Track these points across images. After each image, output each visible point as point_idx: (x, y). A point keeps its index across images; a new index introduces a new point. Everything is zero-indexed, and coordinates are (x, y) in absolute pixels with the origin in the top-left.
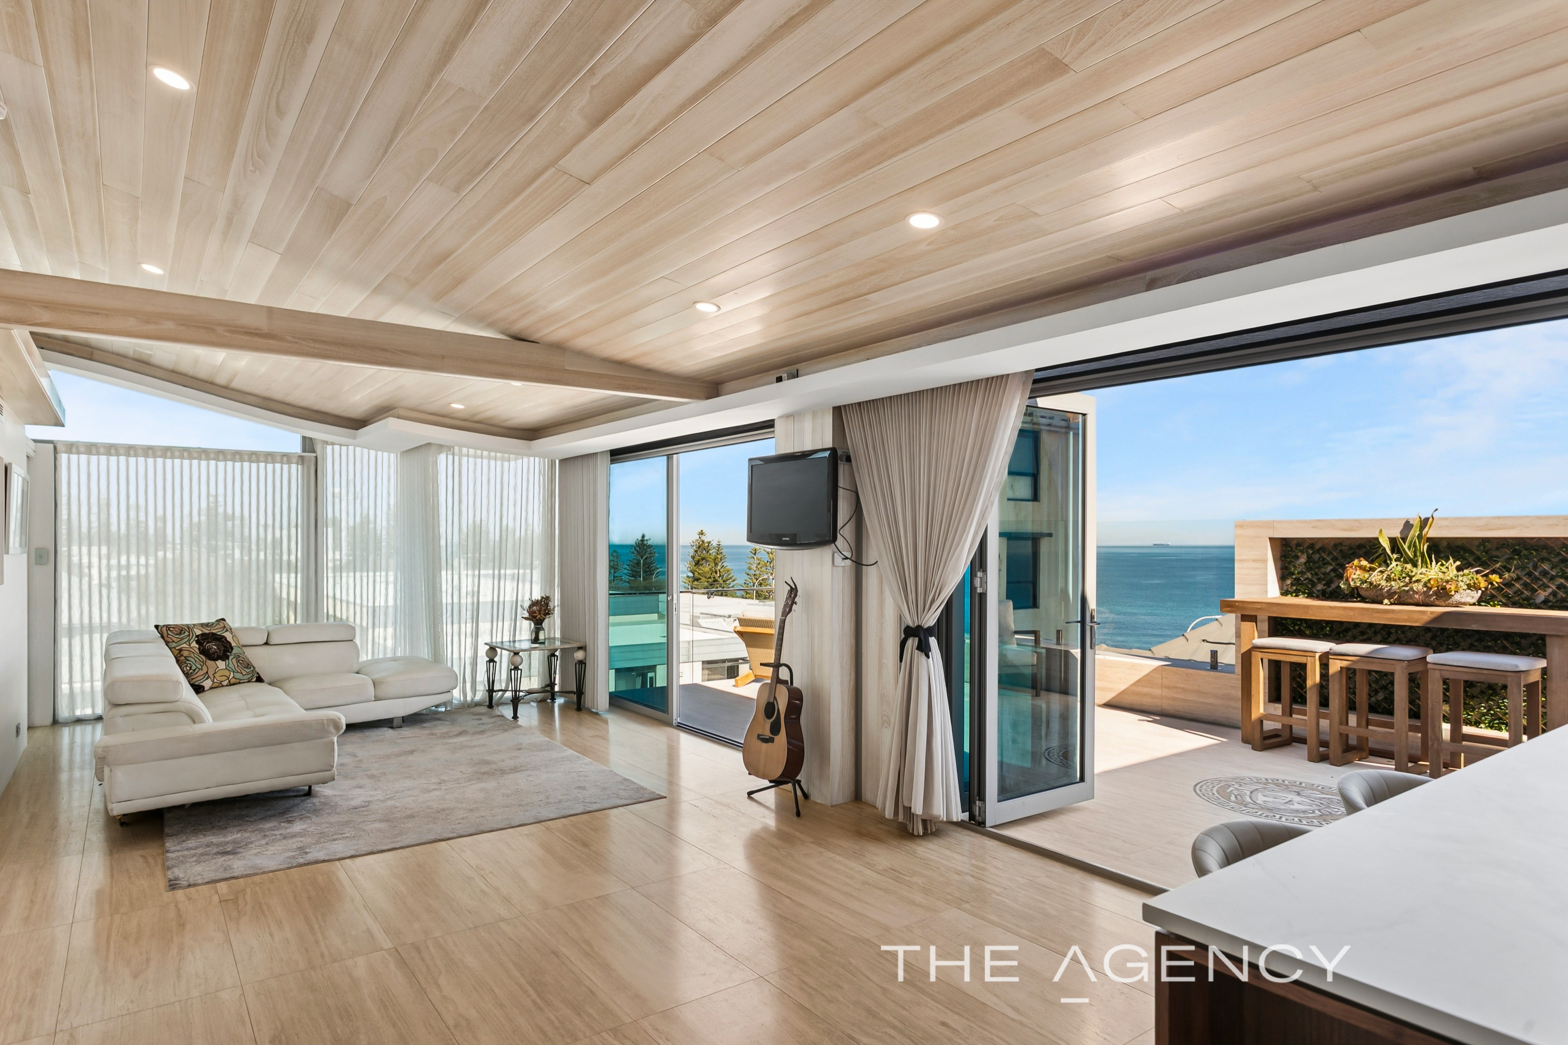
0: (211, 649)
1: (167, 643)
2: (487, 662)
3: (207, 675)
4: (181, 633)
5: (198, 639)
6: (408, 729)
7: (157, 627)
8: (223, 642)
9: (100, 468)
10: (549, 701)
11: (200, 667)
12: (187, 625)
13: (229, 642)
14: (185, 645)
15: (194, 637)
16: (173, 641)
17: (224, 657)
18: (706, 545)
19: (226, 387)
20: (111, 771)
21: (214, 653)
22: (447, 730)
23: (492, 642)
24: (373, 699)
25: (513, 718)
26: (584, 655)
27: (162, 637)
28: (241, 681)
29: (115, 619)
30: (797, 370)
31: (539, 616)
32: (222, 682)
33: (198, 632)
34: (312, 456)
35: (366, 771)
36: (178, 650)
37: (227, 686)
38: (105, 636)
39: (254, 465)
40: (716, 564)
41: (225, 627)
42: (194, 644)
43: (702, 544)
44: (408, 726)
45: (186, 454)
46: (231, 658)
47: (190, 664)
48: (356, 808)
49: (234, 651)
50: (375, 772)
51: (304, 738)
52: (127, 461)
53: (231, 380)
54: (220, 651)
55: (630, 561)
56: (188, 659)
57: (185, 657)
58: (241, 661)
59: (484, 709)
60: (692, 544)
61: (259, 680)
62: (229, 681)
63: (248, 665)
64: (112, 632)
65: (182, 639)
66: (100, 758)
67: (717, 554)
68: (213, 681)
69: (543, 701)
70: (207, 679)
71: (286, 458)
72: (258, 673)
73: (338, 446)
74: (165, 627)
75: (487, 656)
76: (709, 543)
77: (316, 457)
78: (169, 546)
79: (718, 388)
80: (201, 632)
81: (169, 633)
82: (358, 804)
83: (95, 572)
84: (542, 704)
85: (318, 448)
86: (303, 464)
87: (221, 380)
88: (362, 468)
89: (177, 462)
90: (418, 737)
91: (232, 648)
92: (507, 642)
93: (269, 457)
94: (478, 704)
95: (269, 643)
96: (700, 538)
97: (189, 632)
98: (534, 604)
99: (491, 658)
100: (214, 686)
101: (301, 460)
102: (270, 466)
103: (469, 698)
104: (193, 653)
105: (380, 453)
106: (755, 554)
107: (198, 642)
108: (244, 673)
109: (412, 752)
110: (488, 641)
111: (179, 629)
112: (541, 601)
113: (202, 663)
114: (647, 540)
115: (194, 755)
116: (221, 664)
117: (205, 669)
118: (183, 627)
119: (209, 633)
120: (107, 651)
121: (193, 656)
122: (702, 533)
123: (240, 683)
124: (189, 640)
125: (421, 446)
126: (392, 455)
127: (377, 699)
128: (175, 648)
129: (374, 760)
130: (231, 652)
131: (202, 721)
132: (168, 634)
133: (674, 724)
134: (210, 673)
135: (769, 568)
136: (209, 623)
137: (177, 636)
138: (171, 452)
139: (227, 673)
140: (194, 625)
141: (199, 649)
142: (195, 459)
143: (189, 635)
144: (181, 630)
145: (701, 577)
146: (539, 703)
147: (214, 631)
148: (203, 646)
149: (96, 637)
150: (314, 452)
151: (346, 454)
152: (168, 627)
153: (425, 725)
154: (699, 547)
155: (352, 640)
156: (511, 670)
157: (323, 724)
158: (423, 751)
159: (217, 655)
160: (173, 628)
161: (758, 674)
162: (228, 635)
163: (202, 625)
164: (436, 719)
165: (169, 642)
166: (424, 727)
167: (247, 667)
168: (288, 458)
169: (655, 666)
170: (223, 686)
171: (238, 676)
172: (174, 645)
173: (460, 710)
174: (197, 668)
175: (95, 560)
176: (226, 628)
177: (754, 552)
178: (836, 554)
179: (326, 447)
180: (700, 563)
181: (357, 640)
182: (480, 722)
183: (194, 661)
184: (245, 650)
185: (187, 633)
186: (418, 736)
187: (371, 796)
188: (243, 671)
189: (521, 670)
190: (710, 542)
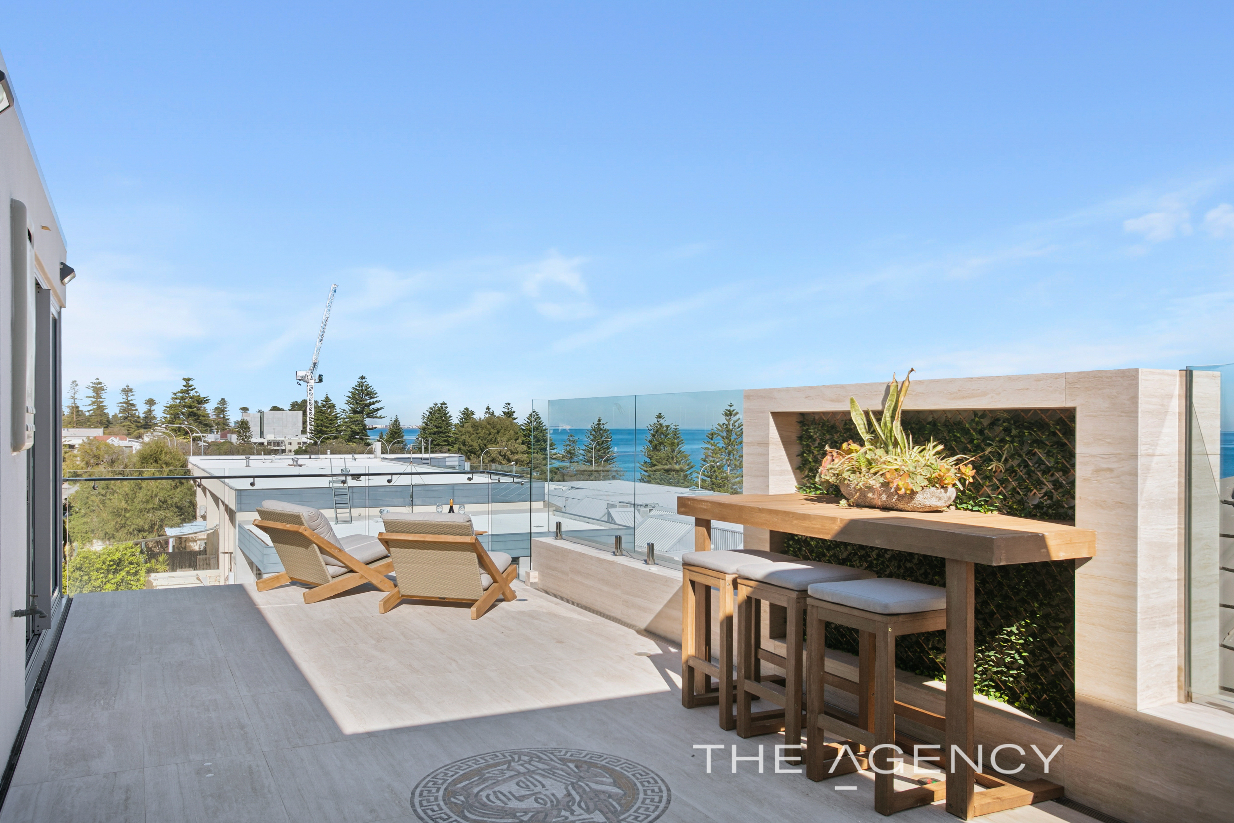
18: (665, 429)
40: (673, 451)
43: (660, 428)
55: (586, 446)
60: (650, 428)
67: (674, 438)
76: (667, 427)
96: (658, 421)
106: (712, 439)
114: (603, 424)
122: (660, 416)
135: (723, 454)
145: (657, 463)
154: (657, 432)
169: (518, 558)
177: (711, 437)
180: (658, 448)
190: (669, 426)
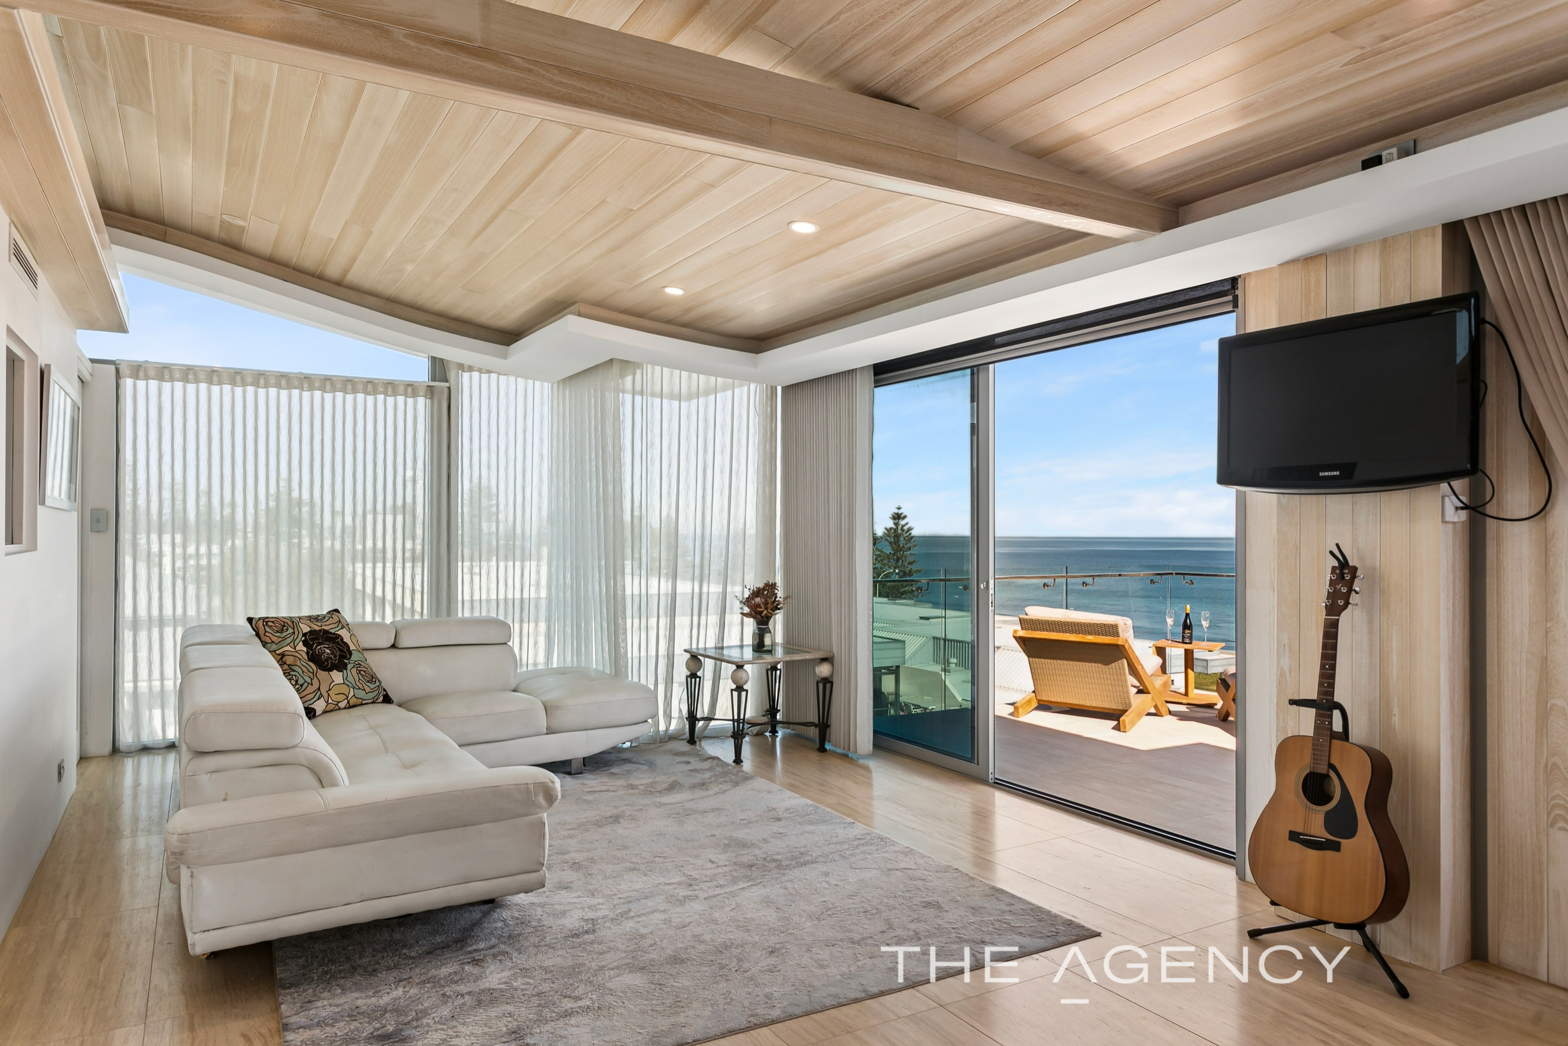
0: (323, 653)
1: (264, 644)
2: (687, 677)
3: (319, 693)
4: (283, 630)
5: (306, 638)
6: (592, 776)
7: (250, 620)
8: (338, 643)
9: (175, 400)
10: (768, 734)
11: (309, 680)
12: (291, 618)
13: (346, 644)
14: (288, 648)
15: (301, 635)
16: (273, 642)
17: (341, 667)
19: (339, 283)
20: (192, 876)
21: (327, 660)
22: (651, 780)
23: (691, 648)
24: (545, 731)
25: (734, 762)
26: (831, 670)
27: (258, 635)
28: (364, 702)
29: (192, 612)
30: (1415, 142)
31: (765, 612)
32: (339, 702)
33: (306, 629)
34: (444, 387)
35: (563, 854)
36: (279, 655)
37: (345, 708)
38: (180, 631)
39: (370, 399)
41: (340, 621)
42: (301, 647)
44: (591, 772)
45: (283, 382)
46: (349, 667)
47: (295, 676)
48: (577, 935)
49: (353, 658)
50: (578, 857)
51: (499, 816)
52: (209, 390)
53: (346, 271)
54: (335, 657)
56: (293, 668)
57: (289, 665)
58: (362, 673)
59: (684, 747)
61: (387, 700)
62: (348, 702)
63: (373, 678)
64: (188, 627)
65: (284, 639)
66: (173, 853)
68: (327, 702)
69: (760, 734)
70: (319, 699)
71: (411, 389)
72: (384, 690)
73: (478, 373)
74: (262, 621)
75: (688, 667)
77: (449, 388)
78: (240, 534)
79: (1177, 213)
80: (309, 629)
81: (268, 629)
82: (577, 925)
83: (167, 561)
84: (759, 738)
85: (452, 374)
86: (432, 398)
87: (333, 270)
88: (507, 404)
89: (273, 391)
90: (614, 791)
91: (351, 654)
92: (711, 648)
93: (390, 387)
94: (672, 737)
95: (397, 645)
97: (294, 629)
98: (757, 593)
99: (694, 672)
100: (328, 709)
101: (430, 391)
102: (390, 400)
103: (662, 727)
104: (300, 659)
105: (530, 382)
107: (305, 643)
108: (368, 690)
109: (616, 819)
110: (687, 647)
111: (280, 624)
112: (764, 589)
113: (311, 675)
115: (326, 847)
116: (337, 676)
117: (316, 686)
118: (285, 620)
119: (320, 630)
120: (183, 655)
121: (299, 664)
123: (362, 704)
124: (294, 641)
125: (596, 367)
126: (546, 384)
127: (550, 731)
128: (275, 651)
129: (566, 833)
130: (349, 659)
131: (334, 784)
132: (266, 631)
133: (990, 781)
134: (324, 690)
136: (318, 616)
137: (278, 634)
138: (265, 379)
139: (345, 689)
140: (300, 618)
141: (307, 653)
142: (295, 388)
143: (294, 633)
144: (283, 625)
146: (755, 737)
147: (326, 628)
148: (312, 650)
149: (168, 631)
150: (447, 381)
151: (487, 384)
152: (266, 621)
153: (615, 770)
155: (506, 644)
156: (732, 690)
157: (528, 791)
158: (632, 818)
159: (331, 663)
160: (273, 622)
161: (1044, 699)
162: (343, 633)
163: (310, 618)
164: (624, 760)
165: (266, 643)
166: (613, 774)
167: (371, 681)
168: (413, 390)
170: (340, 709)
171: (360, 694)
172: (274, 647)
173: (651, 746)
174: (305, 681)
175: (167, 549)
176: (341, 623)
178: (1447, 499)
179: (462, 375)
181: (514, 643)
182: (690, 767)
183: (301, 673)
184: (367, 654)
185: (290, 631)
186: (612, 789)
187: (590, 907)
188: (366, 687)
189: (747, 691)
